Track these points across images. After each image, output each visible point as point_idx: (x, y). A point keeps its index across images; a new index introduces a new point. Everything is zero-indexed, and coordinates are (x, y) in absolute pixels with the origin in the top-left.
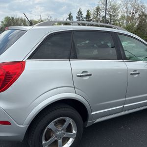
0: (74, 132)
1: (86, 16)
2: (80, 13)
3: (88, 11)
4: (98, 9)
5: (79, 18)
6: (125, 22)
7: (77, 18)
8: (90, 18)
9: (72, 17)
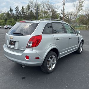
0: (55, 61)
1: (22, 10)
2: (17, 8)
3: (23, 7)
4: (29, 6)
5: (17, 11)
6: (43, 14)
7: (16, 11)
8: (24, 11)
9: (12, 10)
